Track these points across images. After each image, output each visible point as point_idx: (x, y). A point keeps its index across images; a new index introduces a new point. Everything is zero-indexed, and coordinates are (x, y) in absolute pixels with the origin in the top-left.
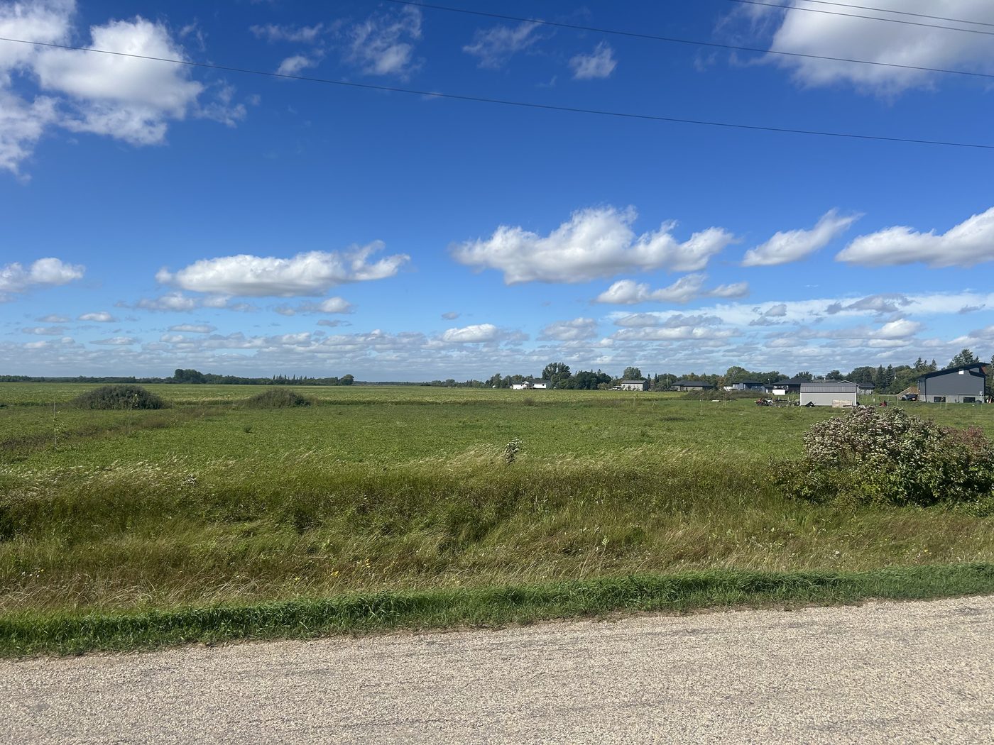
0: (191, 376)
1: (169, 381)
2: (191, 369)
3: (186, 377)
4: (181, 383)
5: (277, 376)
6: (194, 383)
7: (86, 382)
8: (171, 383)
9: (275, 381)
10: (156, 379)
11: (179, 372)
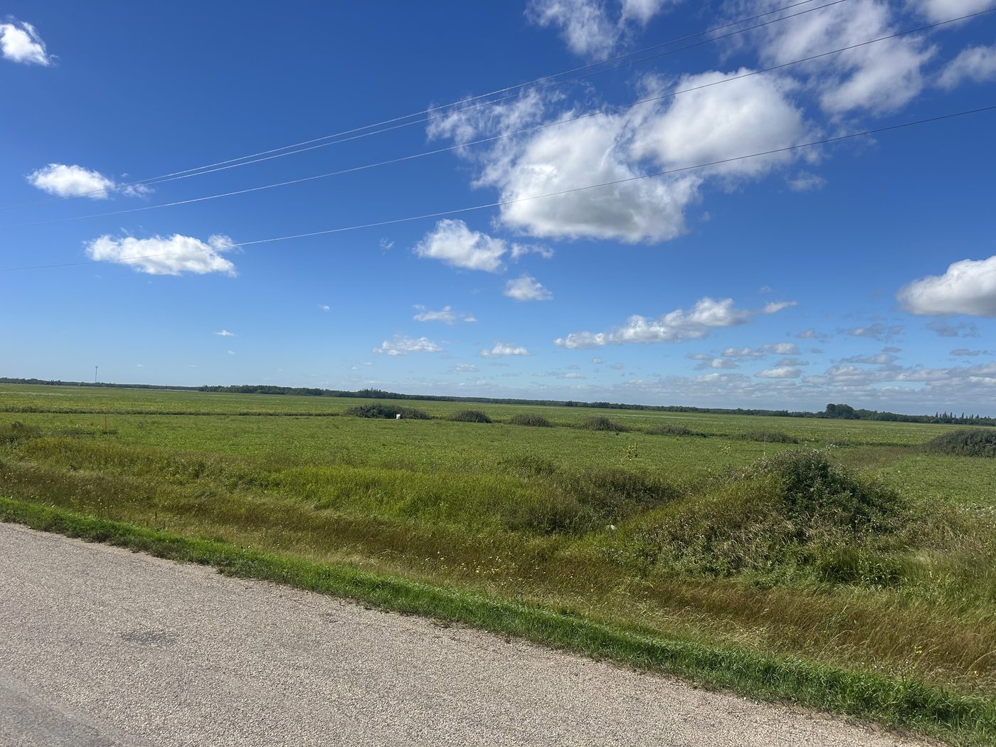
0: (843, 411)
1: (821, 416)
2: (844, 404)
3: (838, 412)
4: (833, 417)
5: (941, 413)
6: (847, 418)
7: (743, 414)
8: (823, 418)
9: (940, 419)
10: (808, 413)
11: (831, 408)
